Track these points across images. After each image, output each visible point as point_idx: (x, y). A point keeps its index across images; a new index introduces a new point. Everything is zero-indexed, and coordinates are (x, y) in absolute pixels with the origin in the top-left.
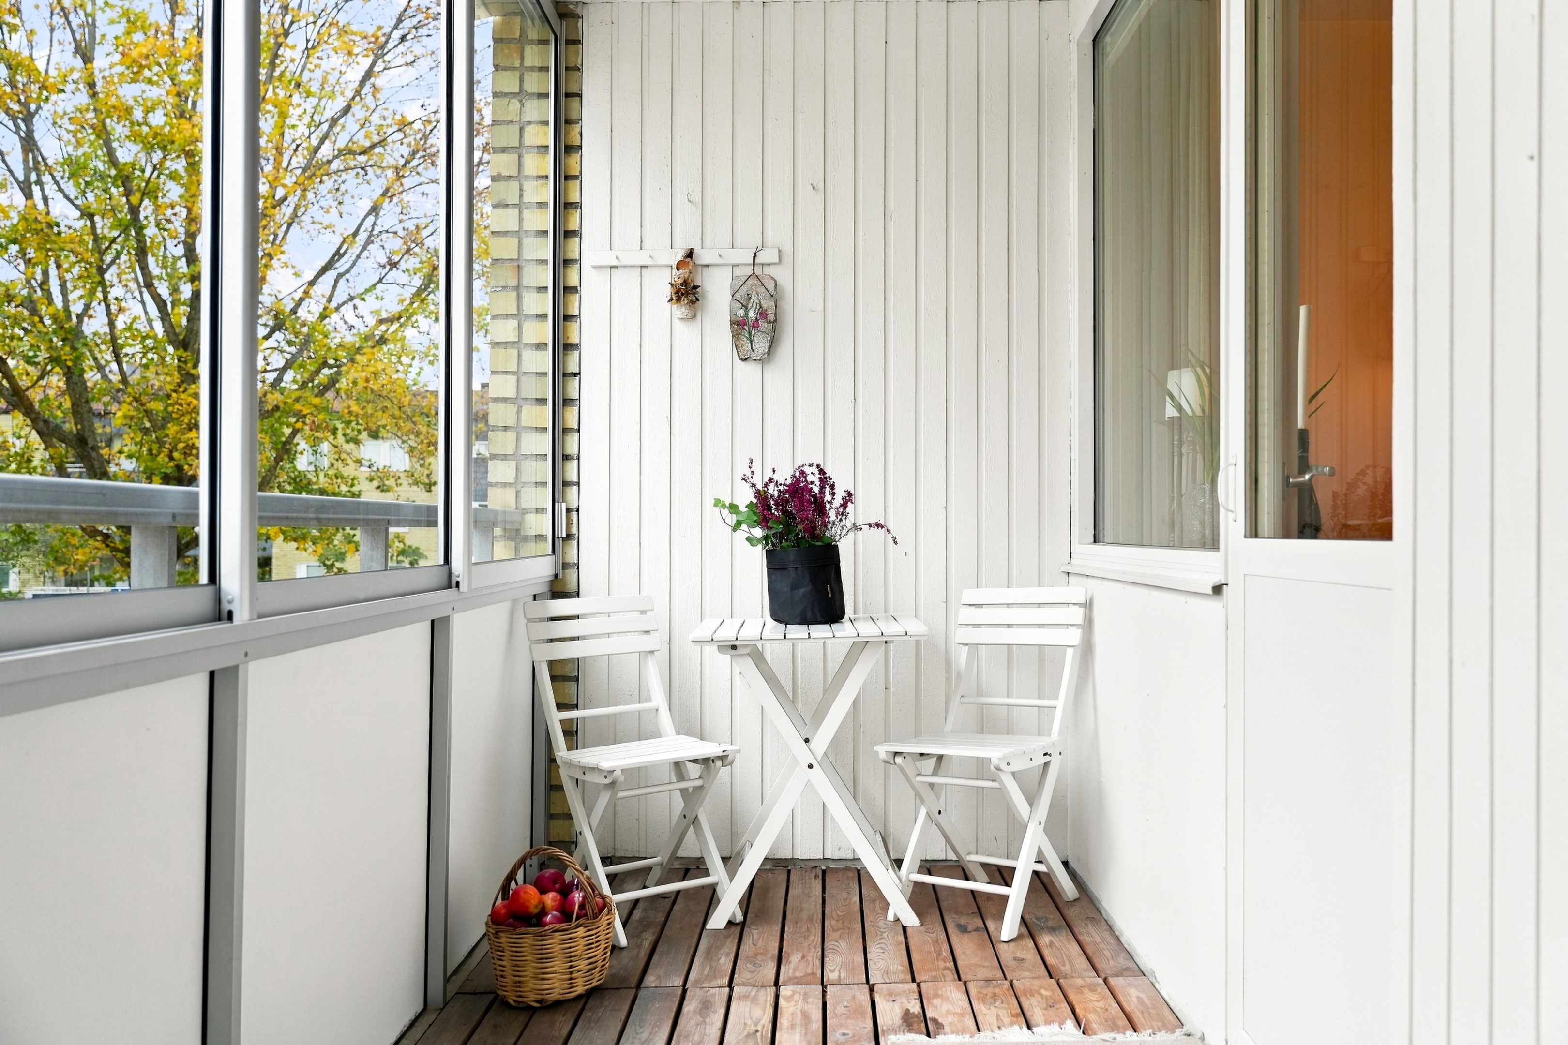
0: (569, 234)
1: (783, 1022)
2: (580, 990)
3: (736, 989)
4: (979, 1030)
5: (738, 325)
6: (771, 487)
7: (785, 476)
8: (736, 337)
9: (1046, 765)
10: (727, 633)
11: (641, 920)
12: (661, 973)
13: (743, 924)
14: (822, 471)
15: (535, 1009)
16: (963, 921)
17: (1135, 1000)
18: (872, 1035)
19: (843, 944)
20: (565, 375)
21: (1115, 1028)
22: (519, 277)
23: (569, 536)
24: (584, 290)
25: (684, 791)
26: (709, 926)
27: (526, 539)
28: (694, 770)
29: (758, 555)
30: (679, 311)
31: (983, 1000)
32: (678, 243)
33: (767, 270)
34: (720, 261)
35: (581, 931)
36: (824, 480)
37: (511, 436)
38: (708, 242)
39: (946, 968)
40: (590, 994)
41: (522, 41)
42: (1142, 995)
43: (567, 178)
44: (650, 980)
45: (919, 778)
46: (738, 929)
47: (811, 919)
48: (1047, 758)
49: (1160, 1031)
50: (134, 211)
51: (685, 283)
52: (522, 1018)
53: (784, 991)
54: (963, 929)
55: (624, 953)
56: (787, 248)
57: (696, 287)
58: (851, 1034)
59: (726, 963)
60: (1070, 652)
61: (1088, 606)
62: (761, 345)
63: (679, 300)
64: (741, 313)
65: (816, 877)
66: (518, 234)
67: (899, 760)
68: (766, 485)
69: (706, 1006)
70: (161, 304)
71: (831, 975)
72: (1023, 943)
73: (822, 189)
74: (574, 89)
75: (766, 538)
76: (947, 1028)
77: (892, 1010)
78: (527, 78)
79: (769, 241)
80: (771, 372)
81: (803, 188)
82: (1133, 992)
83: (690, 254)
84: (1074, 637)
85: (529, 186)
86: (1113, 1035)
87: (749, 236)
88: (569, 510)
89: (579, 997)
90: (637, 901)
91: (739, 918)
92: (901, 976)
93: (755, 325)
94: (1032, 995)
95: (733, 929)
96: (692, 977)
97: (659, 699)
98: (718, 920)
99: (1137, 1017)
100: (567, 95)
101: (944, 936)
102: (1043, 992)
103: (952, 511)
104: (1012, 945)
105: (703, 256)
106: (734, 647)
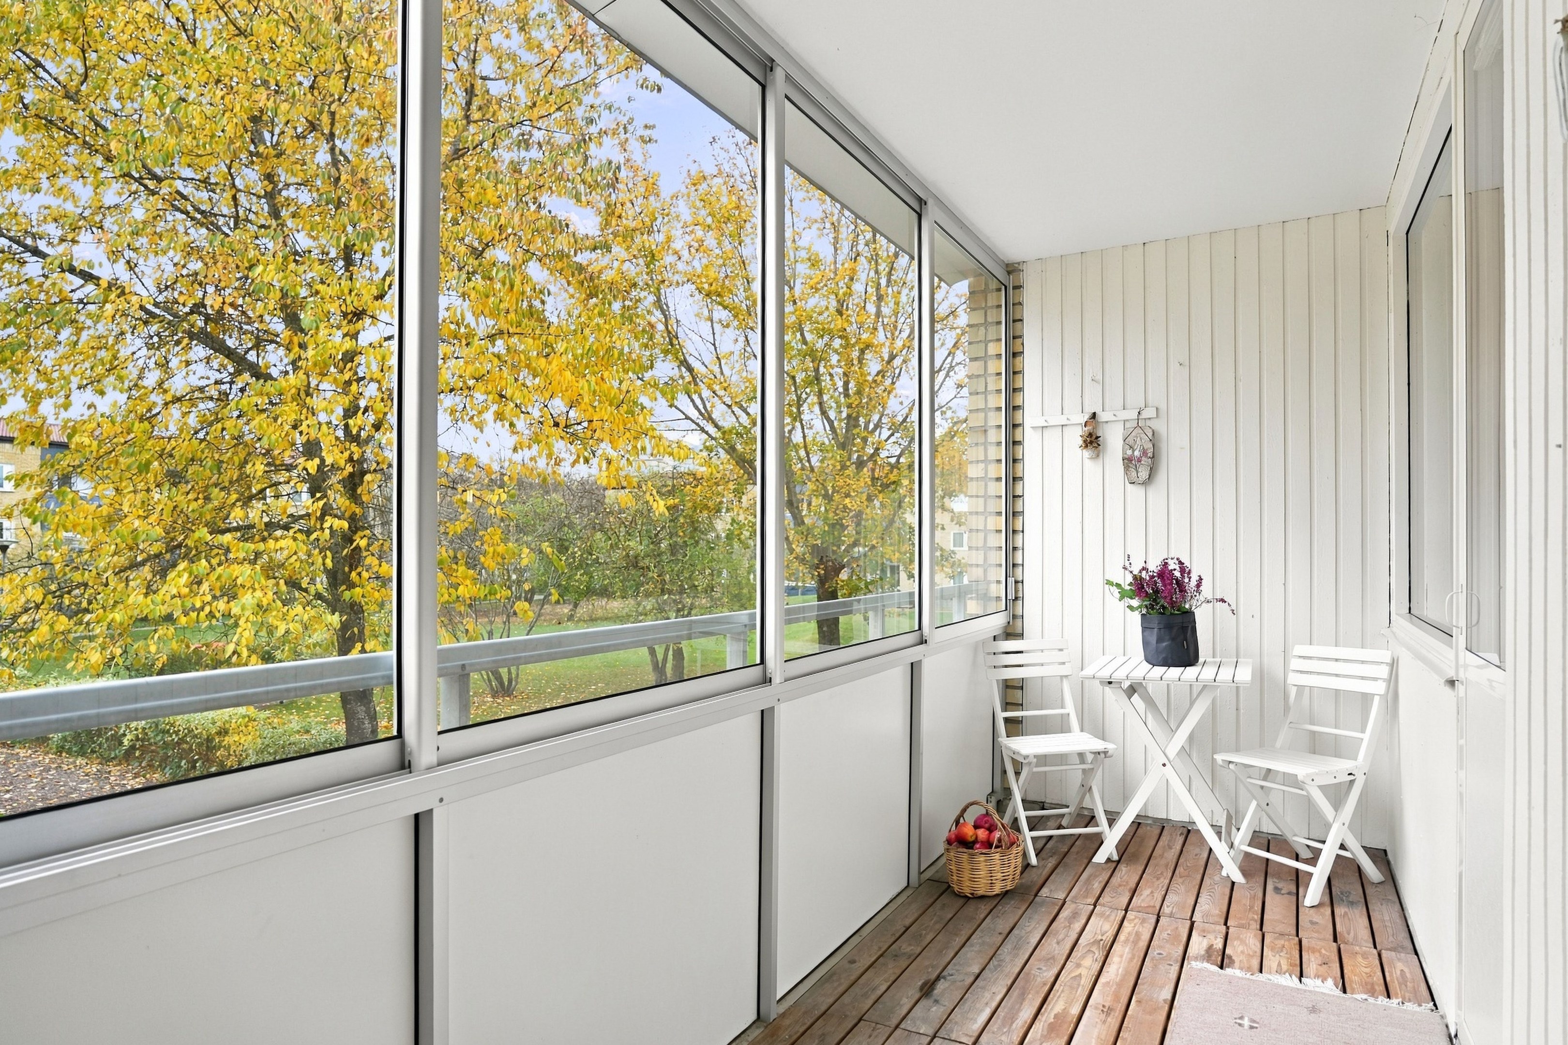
0: (1016, 408)
1: (1122, 937)
2: (997, 890)
3: (1098, 907)
4: (1261, 972)
5: (1128, 461)
6: (1144, 573)
7: (1154, 566)
8: (1127, 468)
9: (1352, 782)
10: (1105, 674)
11: (1051, 849)
12: (1053, 887)
13: (1118, 862)
14: (1181, 563)
15: (969, 898)
16: (1280, 885)
17: (1398, 973)
18: (1180, 959)
19: (1183, 888)
20: (1014, 497)
21: (1372, 993)
22: (986, 438)
23: (1016, 598)
24: (1026, 443)
25: (1084, 770)
26: (1094, 860)
27: (990, 599)
28: (1090, 757)
29: (1135, 618)
30: (1087, 453)
31: (1272, 949)
32: (1086, 409)
33: (1148, 423)
34: (1114, 418)
35: (997, 856)
36: (1183, 570)
37: (981, 535)
38: (1107, 407)
39: (1253, 919)
40: (1005, 894)
41: (985, 292)
42: (1406, 970)
43: (1015, 373)
44: (1044, 892)
45: (1249, 780)
46: (1114, 865)
47: (1167, 866)
48: (1352, 778)
49: (1410, 1001)
50: (817, 370)
51: (1090, 435)
52: (961, 901)
53: (1130, 914)
54: (1277, 890)
55: (1034, 870)
56: (1163, 407)
57: (1097, 438)
58: (1165, 954)
59: (1097, 886)
60: (1377, 699)
61: (1394, 664)
62: (1144, 474)
63: (1086, 446)
64: (1129, 452)
65: (1181, 834)
66: (985, 410)
67: (1231, 766)
68: (1140, 572)
69: (1075, 915)
70: (831, 423)
71: (1166, 910)
72: (1322, 910)
73: (1188, 365)
74: (1018, 317)
75: (1140, 607)
76: (1237, 964)
77: (1200, 943)
78: (989, 313)
79: (1150, 403)
80: (1151, 490)
81: (1174, 366)
82: (1400, 966)
83: (1094, 416)
84: (1379, 688)
85: (991, 380)
86: (1365, 996)
87: (1136, 399)
88: (1016, 582)
89: (997, 895)
90: (1051, 837)
91: (1116, 857)
92: (1216, 919)
93: (1139, 461)
94: (1313, 952)
95: (1109, 864)
96: (1072, 894)
97: (1070, 708)
98: (1100, 858)
99: (1394, 986)
100: (1014, 321)
101: (1260, 895)
102: (1323, 951)
103: (1290, 586)
104: (1312, 910)
105: (1103, 417)
106: (1110, 683)
